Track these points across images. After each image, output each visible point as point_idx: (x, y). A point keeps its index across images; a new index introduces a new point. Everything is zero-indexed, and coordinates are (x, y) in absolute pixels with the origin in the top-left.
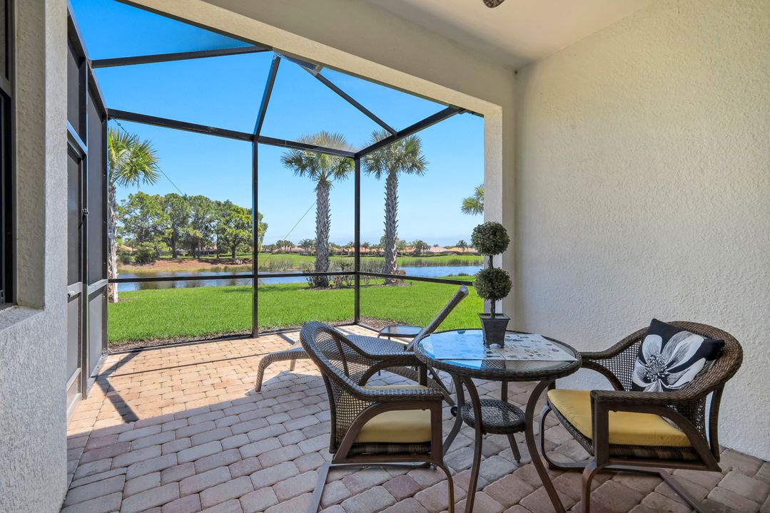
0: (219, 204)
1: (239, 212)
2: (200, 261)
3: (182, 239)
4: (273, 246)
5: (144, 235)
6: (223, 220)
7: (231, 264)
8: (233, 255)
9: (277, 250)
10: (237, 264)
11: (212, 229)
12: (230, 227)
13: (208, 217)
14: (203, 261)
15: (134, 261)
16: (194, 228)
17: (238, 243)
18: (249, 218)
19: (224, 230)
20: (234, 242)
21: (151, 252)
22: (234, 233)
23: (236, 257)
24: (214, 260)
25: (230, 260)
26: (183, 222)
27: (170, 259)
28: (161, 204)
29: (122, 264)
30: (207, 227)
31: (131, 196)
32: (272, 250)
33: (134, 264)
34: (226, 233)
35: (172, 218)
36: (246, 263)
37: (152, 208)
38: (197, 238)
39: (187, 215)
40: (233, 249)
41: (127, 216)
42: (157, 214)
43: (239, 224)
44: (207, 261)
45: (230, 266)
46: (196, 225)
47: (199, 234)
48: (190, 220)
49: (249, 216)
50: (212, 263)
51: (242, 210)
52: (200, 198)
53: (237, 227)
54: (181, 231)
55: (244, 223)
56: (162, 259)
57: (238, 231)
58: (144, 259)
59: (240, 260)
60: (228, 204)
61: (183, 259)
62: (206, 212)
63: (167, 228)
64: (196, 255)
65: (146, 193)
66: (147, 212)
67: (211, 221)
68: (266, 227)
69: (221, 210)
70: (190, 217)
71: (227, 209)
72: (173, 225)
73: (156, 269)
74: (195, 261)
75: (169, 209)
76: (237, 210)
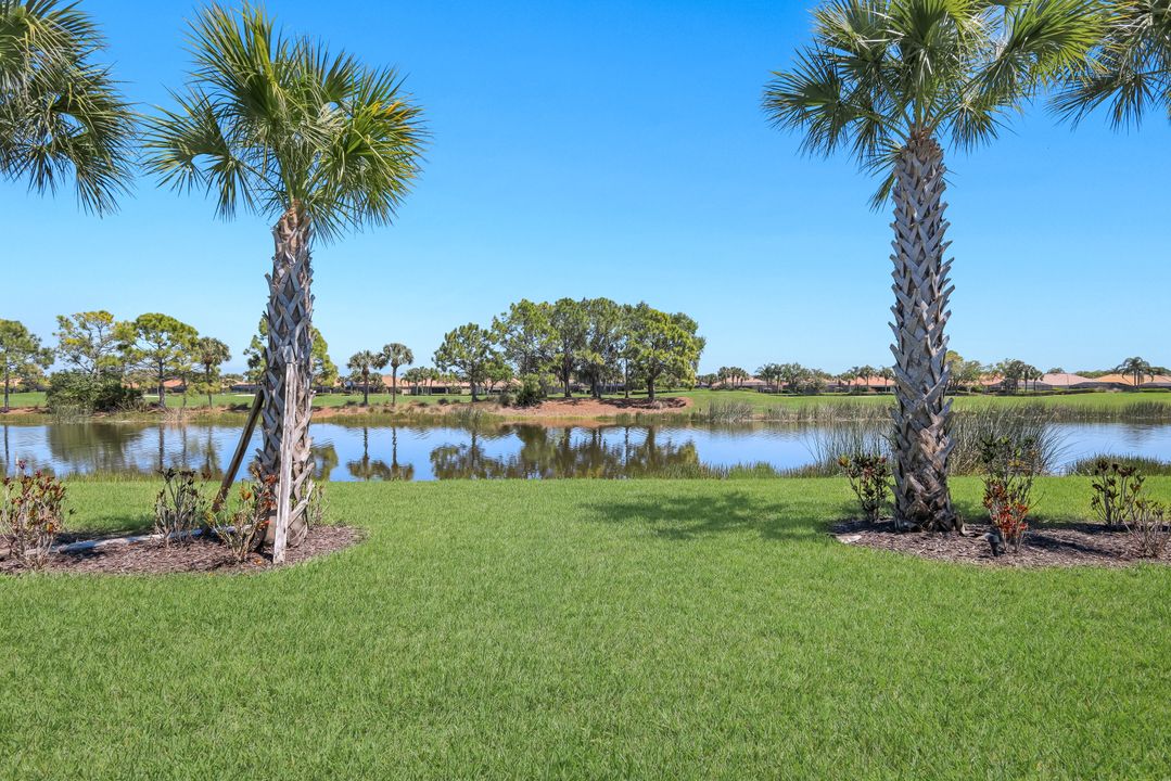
0: (629, 309)
1: (658, 321)
2: (603, 402)
3: (579, 368)
4: (712, 376)
5: (530, 364)
6: (634, 334)
7: (648, 408)
8: (650, 393)
9: (718, 384)
10: (658, 408)
11: (619, 351)
12: (645, 347)
13: (613, 331)
14: (606, 403)
15: (514, 401)
16: (594, 351)
17: (659, 371)
18: (674, 329)
19: (636, 351)
20: (651, 371)
21: (535, 390)
22: (652, 356)
23: (656, 395)
24: (621, 400)
25: (645, 401)
26: (578, 342)
27: (562, 399)
28: (550, 315)
29: (500, 406)
30: (611, 348)
31: (512, 307)
32: (711, 383)
33: (515, 407)
34: (639, 357)
35: (564, 337)
36: (671, 406)
37: (537, 322)
38: (597, 366)
39: (585, 330)
40: (650, 382)
41: (508, 337)
42: (544, 332)
43: (658, 340)
44: (611, 402)
45: (645, 412)
46: (595, 348)
47: (600, 360)
48: (589, 339)
49: (674, 326)
50: (619, 406)
51: (664, 316)
52: (601, 302)
53: (656, 346)
54: (575, 354)
55: (666, 339)
56: (551, 399)
57: (657, 353)
58: (528, 399)
59: (662, 400)
60: (642, 309)
61: (579, 399)
62: (609, 323)
63: (557, 352)
64: (596, 392)
65: (531, 301)
66: (532, 328)
67: (617, 338)
68: (701, 344)
69: (632, 319)
70: (588, 334)
71: (640, 317)
72: (565, 346)
73: (541, 415)
74: (595, 403)
75: (561, 324)
76: (656, 318)
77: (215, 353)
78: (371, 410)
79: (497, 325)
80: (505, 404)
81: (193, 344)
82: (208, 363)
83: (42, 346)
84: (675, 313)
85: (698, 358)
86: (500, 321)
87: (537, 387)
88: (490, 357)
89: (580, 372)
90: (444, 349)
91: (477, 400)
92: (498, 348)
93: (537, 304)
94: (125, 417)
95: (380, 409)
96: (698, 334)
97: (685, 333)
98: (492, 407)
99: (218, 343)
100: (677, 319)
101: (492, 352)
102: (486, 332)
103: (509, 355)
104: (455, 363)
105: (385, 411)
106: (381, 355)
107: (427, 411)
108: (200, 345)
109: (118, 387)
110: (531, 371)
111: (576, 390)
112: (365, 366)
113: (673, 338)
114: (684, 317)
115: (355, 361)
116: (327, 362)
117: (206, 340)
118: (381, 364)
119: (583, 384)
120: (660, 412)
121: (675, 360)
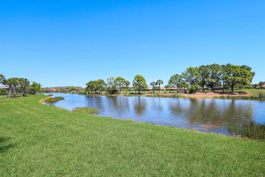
0: (224, 66)
1: (235, 68)
2: (215, 92)
3: (207, 83)
4: (256, 85)
5: (192, 83)
6: (226, 73)
7: (231, 94)
8: (232, 90)
9: (259, 87)
10: (235, 94)
11: (220, 78)
12: (230, 76)
13: (218, 73)
14: (216, 93)
15: (188, 92)
16: (212, 78)
17: (236, 83)
18: (241, 70)
19: (227, 78)
20: (232, 83)
21: (194, 89)
22: (233, 79)
23: (234, 91)
24: (222, 92)
25: (230, 92)
26: (207, 77)
27: (202, 92)
28: (198, 70)
29: (184, 94)
30: (218, 78)
31: (187, 69)
32: (255, 87)
33: (188, 94)
34: (228, 79)
35: (202, 75)
36: (241, 94)
37: (194, 72)
38: (213, 83)
39: (208, 73)
40: (232, 87)
41: (186, 76)
42: (196, 74)
43: (235, 74)
44: (218, 93)
45: (231, 96)
46: (212, 77)
47: (214, 81)
48: (210, 76)
49: (241, 69)
50: (221, 94)
51: (237, 67)
52: (214, 65)
53: (234, 76)
54: (206, 80)
55: (238, 73)
56: (199, 92)
57: (235, 78)
58: (192, 92)
59: (237, 92)
60: (229, 65)
61: (207, 92)
62: (217, 71)
63: (200, 79)
64: (213, 90)
65: (192, 67)
66: (192, 74)
67: (220, 75)
68: (253, 74)
69: (225, 69)
70: (210, 74)
71: (228, 68)
72: (203, 78)
73: (195, 96)
74: (212, 93)
75: (201, 72)
76: (234, 67)
77: (128, 83)
78: (154, 94)
79: (183, 74)
80: (185, 93)
81: (124, 82)
82: (127, 85)
83: (106, 83)
84: (242, 65)
85: (252, 79)
86: (184, 73)
87: (194, 88)
88: (181, 81)
89: (207, 84)
90: (170, 80)
91: (179, 92)
92: (183, 79)
93: (194, 67)
94: (114, 95)
95: (156, 94)
96: (252, 71)
97: (246, 71)
98: (182, 94)
99: (128, 81)
100: (243, 67)
101: (182, 81)
102: (180, 76)
103: (187, 81)
104: (173, 83)
105: (157, 94)
106: (156, 82)
107: (166, 94)
108: (125, 82)
109: (115, 90)
110: (193, 85)
111: (207, 89)
112: (153, 85)
113: (241, 73)
114: (246, 66)
115: (152, 84)
116: (146, 84)
117: (126, 81)
118: (157, 84)
119: (209, 88)
120: (236, 96)
121: (242, 80)
